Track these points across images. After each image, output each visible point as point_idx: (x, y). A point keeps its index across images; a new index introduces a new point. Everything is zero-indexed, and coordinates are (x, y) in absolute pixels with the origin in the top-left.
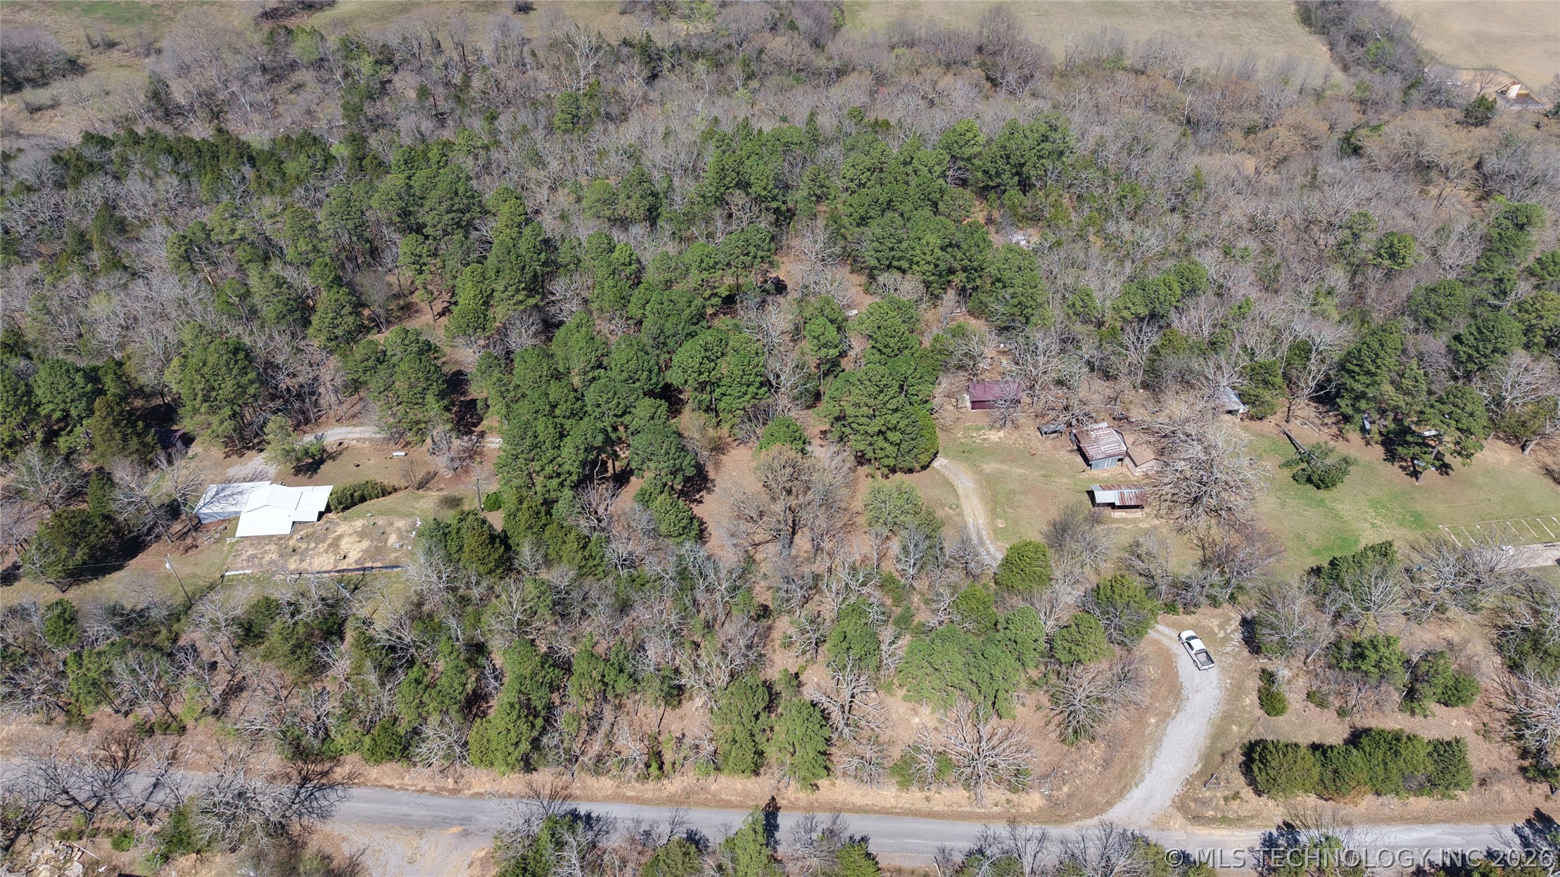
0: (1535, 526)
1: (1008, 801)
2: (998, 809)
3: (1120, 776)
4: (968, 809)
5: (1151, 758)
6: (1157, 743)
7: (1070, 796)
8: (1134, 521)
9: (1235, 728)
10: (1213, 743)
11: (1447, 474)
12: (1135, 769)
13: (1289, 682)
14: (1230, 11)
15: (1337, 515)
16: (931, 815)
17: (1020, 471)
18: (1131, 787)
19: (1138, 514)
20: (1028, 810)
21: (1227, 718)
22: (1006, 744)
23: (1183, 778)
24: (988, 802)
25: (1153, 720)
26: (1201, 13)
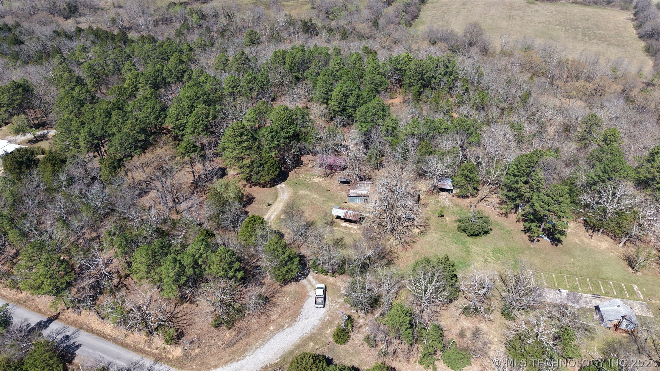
0: (595, 285)
1: (164, 348)
2: (156, 351)
3: (234, 353)
4: (142, 347)
5: (256, 348)
6: (266, 340)
7: (197, 355)
8: (350, 229)
9: (312, 344)
10: (295, 349)
11: (556, 245)
12: (244, 352)
13: (361, 327)
14: (607, 42)
15: (468, 251)
16: (123, 345)
17: (315, 196)
18: (234, 361)
19: (355, 226)
20: (171, 357)
21: (312, 337)
22: (184, 317)
23: (265, 364)
24: (154, 346)
25: (272, 328)
26: (590, 42)
